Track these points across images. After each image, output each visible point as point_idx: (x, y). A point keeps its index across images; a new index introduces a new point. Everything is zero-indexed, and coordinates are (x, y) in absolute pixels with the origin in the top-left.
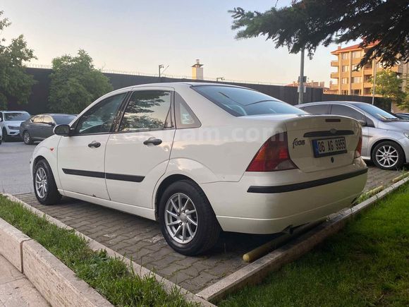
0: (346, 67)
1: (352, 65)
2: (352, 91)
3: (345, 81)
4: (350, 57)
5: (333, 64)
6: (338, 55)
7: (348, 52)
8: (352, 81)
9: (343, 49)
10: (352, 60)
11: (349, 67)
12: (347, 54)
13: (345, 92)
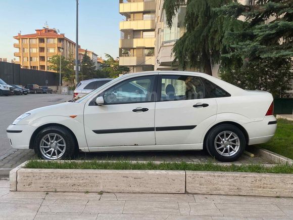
0: (26, 49)
1: (30, 48)
2: (31, 67)
3: (25, 59)
4: (28, 42)
5: (15, 46)
6: (19, 39)
7: (27, 39)
8: (31, 60)
9: (22, 36)
10: (30, 45)
11: (28, 49)
12: (26, 40)
13: (26, 67)
